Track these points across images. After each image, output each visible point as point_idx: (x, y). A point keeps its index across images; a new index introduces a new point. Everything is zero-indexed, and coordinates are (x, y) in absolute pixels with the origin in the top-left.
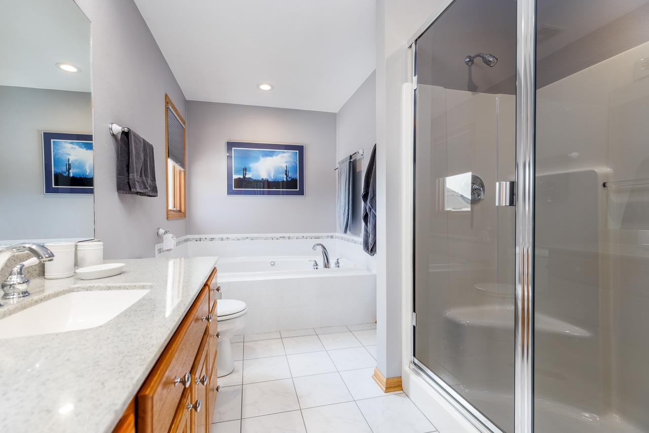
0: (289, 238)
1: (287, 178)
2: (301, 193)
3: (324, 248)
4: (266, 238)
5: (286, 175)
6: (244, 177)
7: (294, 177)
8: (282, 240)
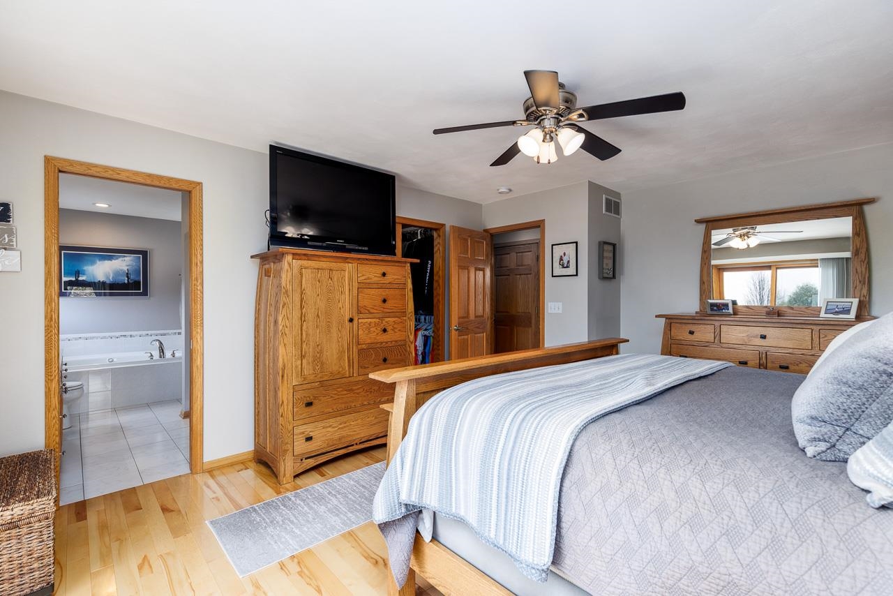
0: (131, 336)
1: (128, 281)
2: (145, 293)
3: (161, 343)
4: (104, 338)
5: (128, 277)
6: (76, 280)
7: (137, 279)
8: (123, 338)
